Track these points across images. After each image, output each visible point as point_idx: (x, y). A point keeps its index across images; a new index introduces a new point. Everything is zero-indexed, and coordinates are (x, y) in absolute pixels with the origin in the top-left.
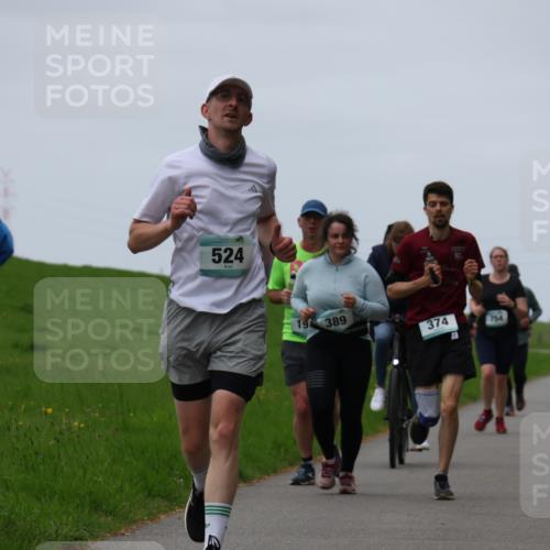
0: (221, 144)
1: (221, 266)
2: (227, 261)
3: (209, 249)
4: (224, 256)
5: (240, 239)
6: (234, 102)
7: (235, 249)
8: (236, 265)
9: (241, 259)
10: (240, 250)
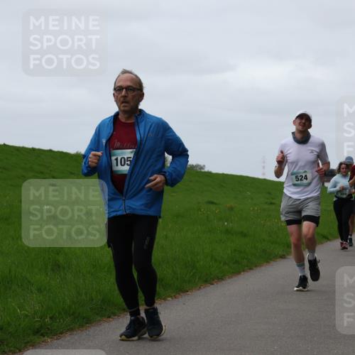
0: (299, 136)
1: (299, 182)
2: (301, 180)
3: (294, 177)
4: (300, 178)
5: (305, 172)
6: (303, 121)
7: (304, 176)
8: (305, 181)
9: (307, 179)
10: (306, 176)
